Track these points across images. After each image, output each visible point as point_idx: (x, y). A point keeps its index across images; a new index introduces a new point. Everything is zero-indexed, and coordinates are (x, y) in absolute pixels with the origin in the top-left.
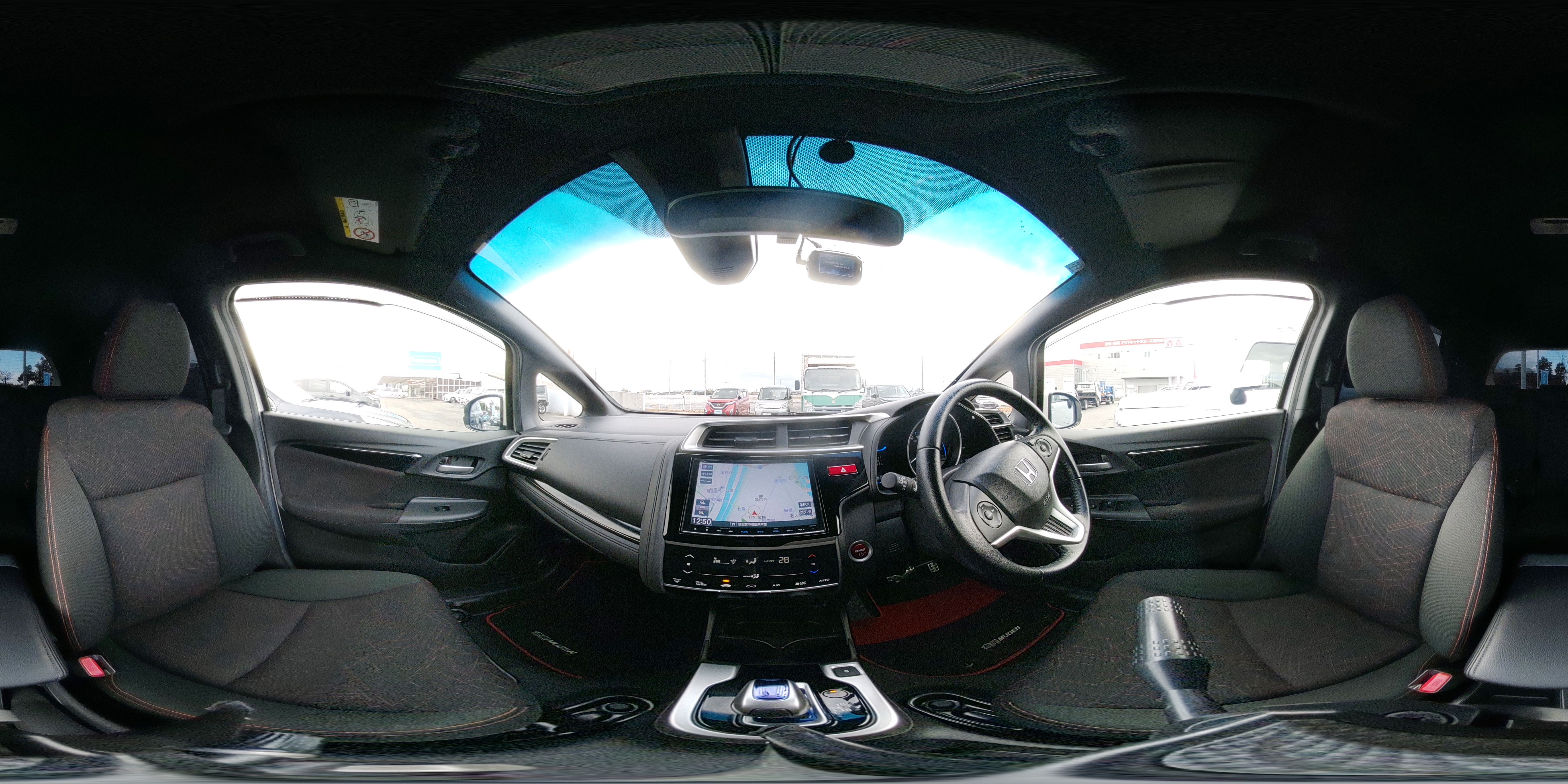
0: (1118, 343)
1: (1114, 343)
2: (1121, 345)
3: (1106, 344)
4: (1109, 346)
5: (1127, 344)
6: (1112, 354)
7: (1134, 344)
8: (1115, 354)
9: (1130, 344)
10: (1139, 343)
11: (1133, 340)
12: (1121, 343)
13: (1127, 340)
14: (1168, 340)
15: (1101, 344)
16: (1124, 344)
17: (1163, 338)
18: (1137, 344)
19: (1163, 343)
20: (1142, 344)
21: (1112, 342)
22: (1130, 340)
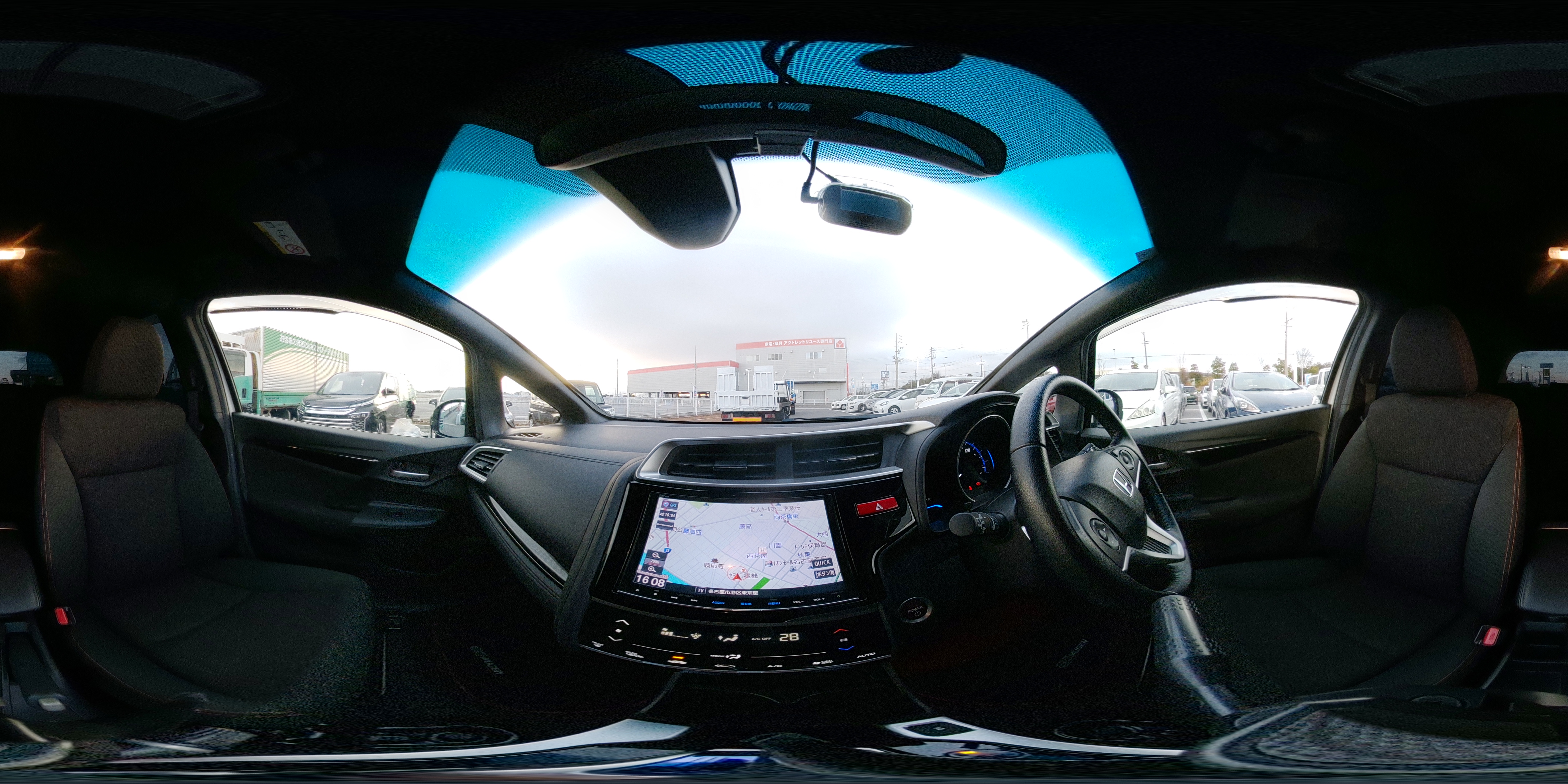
0: (781, 343)
1: (776, 344)
2: (783, 345)
3: (767, 344)
4: (769, 346)
5: (791, 345)
6: (773, 355)
7: (798, 344)
8: (777, 355)
9: (794, 344)
10: (805, 344)
11: (797, 340)
12: (783, 343)
13: (791, 340)
14: (838, 340)
15: (761, 345)
16: (787, 344)
17: (833, 339)
18: (802, 344)
19: (833, 343)
20: (808, 344)
21: (773, 342)
22: (794, 341)
